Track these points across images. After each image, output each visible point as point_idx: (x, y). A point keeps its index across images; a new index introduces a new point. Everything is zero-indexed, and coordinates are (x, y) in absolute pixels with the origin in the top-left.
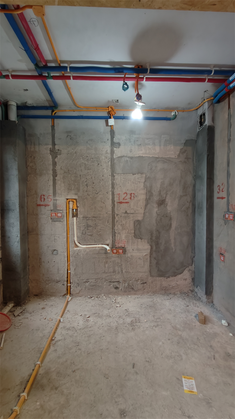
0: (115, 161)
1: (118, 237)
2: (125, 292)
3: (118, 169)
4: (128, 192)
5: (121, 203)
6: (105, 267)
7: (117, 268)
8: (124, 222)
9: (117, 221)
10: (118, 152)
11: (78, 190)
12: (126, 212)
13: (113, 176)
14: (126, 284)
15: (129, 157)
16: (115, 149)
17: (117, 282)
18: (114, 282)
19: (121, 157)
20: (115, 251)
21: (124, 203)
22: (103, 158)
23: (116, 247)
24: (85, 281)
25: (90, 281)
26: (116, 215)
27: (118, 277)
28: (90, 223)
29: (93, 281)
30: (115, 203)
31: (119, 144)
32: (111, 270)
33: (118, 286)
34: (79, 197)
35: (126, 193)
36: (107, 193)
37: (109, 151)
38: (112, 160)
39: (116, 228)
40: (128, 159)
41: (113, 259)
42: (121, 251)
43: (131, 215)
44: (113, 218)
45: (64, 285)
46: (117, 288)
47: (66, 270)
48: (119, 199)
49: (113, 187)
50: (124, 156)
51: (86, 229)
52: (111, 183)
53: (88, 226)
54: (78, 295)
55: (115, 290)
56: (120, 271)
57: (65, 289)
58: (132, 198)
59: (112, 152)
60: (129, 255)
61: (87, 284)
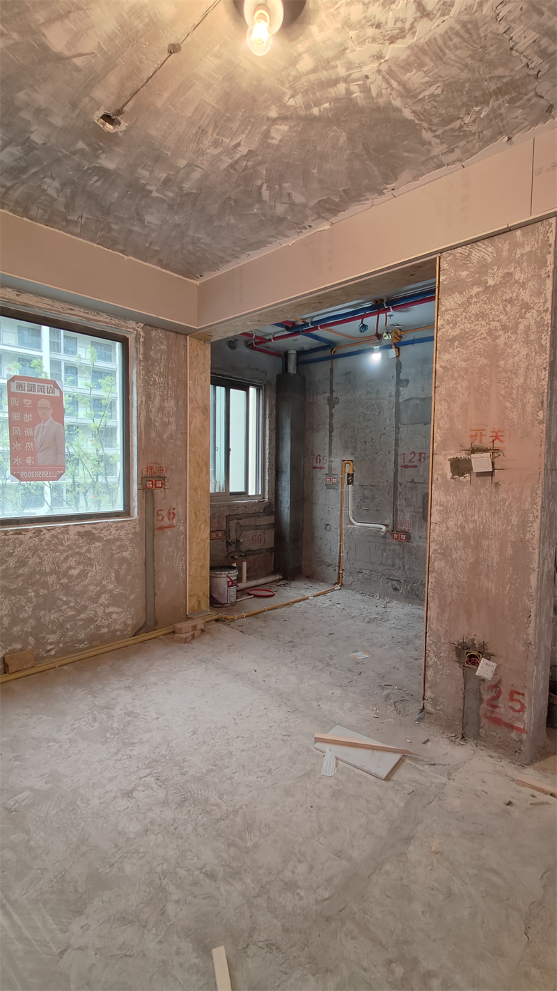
0: (401, 406)
1: (400, 516)
2: (407, 597)
3: (405, 418)
4: (416, 451)
5: (406, 467)
6: (382, 556)
7: (397, 561)
8: (409, 496)
9: (400, 493)
10: (406, 393)
11: (355, 448)
12: (412, 481)
13: (397, 428)
14: (409, 588)
15: (420, 399)
16: (401, 388)
17: (397, 580)
18: (392, 580)
19: (409, 399)
20: (396, 536)
21: (410, 467)
22: (386, 403)
23: (398, 530)
24: (358, 570)
25: (364, 572)
26: (399, 484)
27: (397, 574)
28: (367, 493)
29: (367, 572)
30: (399, 468)
31: (407, 381)
32: (390, 562)
33: (398, 587)
34: (355, 457)
35: (413, 452)
36: (389, 452)
37: (393, 394)
38: (397, 404)
39: (398, 503)
40: (418, 402)
41: (393, 547)
42: (404, 537)
43: (421, 486)
44: (396, 488)
45: (335, 570)
46: (395, 589)
47: (338, 551)
48: (404, 462)
49: (397, 444)
50: (413, 398)
51: (362, 502)
52: (394, 437)
53: (364, 498)
54: (349, 587)
55: (393, 592)
56: (401, 566)
57: (336, 577)
58: (422, 460)
59: (398, 393)
60: (415, 544)
61: (360, 575)
